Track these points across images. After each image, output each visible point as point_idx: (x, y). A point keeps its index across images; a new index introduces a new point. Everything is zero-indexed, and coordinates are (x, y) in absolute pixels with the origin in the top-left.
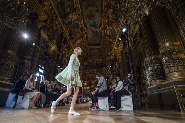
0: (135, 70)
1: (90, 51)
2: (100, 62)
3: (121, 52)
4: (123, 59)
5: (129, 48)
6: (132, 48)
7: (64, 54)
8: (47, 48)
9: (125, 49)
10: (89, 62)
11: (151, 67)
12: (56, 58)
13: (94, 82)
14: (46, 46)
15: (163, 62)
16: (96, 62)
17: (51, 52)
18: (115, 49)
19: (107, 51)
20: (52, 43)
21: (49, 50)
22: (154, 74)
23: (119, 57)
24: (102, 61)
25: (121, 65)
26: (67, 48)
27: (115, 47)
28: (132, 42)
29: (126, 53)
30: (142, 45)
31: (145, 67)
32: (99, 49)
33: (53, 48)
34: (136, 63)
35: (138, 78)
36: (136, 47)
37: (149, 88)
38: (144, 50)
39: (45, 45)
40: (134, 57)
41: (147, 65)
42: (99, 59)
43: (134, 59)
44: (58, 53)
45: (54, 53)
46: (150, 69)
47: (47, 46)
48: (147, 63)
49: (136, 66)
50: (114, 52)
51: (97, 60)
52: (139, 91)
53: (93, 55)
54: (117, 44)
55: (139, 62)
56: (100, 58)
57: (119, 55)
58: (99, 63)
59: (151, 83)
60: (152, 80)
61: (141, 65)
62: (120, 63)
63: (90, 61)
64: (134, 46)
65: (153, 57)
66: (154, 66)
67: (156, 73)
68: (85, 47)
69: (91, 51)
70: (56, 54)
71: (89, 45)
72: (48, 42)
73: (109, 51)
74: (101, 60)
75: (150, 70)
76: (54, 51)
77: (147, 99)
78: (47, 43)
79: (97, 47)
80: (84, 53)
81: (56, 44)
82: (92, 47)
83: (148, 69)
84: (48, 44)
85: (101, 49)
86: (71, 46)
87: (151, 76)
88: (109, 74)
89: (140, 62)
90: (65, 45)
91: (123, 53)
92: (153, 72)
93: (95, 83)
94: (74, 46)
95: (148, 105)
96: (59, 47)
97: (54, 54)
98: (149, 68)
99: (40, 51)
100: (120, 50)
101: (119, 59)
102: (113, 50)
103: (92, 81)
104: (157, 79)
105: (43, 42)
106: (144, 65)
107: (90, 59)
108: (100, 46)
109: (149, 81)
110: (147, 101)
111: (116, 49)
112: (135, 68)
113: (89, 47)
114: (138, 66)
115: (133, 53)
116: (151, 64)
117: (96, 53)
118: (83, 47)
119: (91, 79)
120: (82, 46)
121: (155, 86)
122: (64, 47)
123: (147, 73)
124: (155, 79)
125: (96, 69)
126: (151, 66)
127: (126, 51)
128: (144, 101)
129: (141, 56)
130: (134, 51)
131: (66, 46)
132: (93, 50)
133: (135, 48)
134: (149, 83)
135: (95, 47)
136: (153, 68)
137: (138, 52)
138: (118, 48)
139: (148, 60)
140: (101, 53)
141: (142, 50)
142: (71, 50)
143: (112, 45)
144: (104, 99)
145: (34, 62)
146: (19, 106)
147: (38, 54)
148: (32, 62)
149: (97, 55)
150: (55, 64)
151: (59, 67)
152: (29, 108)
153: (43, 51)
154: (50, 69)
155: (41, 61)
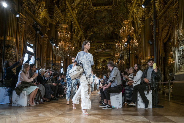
0: (161, 48)
1: (95, 14)
2: (111, 32)
3: (143, 18)
4: (144, 28)
5: (155, 11)
6: (160, 12)
7: (59, 22)
8: (34, 14)
9: (148, 13)
10: (94, 32)
12: (48, 29)
13: (102, 60)
16: (104, 32)
17: (41, 20)
18: (133, 11)
19: (122, 14)
20: (40, 6)
21: (37, 17)
23: (139, 25)
24: (114, 29)
25: (141, 37)
26: (62, 12)
27: (134, 8)
28: (161, 3)
29: (150, 18)
30: (176, 9)
31: (176, 44)
32: (109, 11)
33: (43, 13)
34: (164, 35)
35: (164, 57)
36: (166, 11)
37: (176, 74)
38: (177, 17)
39: (31, 11)
40: (161, 26)
41: (179, 41)
42: (109, 27)
43: (160, 30)
44: (51, 21)
45: (44, 21)
47: (34, 12)
48: (179, 38)
49: (163, 41)
50: (132, 16)
51: (106, 28)
53: (100, 21)
54: (137, 4)
55: (167, 35)
56: (111, 26)
57: (139, 22)
58: (109, 32)
59: (180, 68)
60: (183, 64)
61: (169, 39)
62: (140, 34)
63: (95, 30)
64: (163, 9)
68: (88, 8)
69: (98, 15)
70: (48, 23)
71: (94, 5)
72: (34, 6)
73: (124, 14)
74: (112, 29)
75: (181, 49)
76: (45, 18)
77: (172, 89)
78: (33, 7)
79: (107, 7)
80: (88, 18)
81: (46, 7)
82: (99, 7)
83: (178, 48)
84: (35, 8)
86: (67, 9)
87: (182, 58)
89: (169, 34)
90: (58, 7)
91: (145, 19)
93: (103, 62)
94: (71, 7)
95: (171, 96)
96: (51, 12)
97: (44, 24)
98: (181, 47)
99: (25, 20)
100: (141, 14)
101: (139, 29)
102: (131, 12)
103: (98, 59)
105: (26, 6)
106: (174, 40)
107: (96, 27)
108: (111, 7)
109: (177, 64)
110: (171, 91)
111: (135, 11)
112: (161, 44)
113: (95, 8)
114: (165, 41)
115: (161, 21)
117: (105, 17)
118: (86, 8)
119: (97, 56)
120: (85, 7)
122: (57, 10)
123: (177, 52)
125: (105, 42)
127: (151, 17)
128: (167, 90)
130: (163, 17)
131: (60, 10)
132: (101, 12)
133: (164, 13)
134: (177, 66)
135: (103, 7)
137: (168, 19)
138: (138, 9)
139: (181, 34)
140: (112, 17)
141: (175, 17)
142: (68, 16)
143: (129, 5)
144: (117, 95)
145: (20, 39)
146: (16, 104)
147: (23, 26)
148: (16, 39)
149: (107, 20)
150: (47, 38)
151: (54, 45)
152: (27, 106)
153: (29, 20)
154: (41, 46)
155: (28, 36)
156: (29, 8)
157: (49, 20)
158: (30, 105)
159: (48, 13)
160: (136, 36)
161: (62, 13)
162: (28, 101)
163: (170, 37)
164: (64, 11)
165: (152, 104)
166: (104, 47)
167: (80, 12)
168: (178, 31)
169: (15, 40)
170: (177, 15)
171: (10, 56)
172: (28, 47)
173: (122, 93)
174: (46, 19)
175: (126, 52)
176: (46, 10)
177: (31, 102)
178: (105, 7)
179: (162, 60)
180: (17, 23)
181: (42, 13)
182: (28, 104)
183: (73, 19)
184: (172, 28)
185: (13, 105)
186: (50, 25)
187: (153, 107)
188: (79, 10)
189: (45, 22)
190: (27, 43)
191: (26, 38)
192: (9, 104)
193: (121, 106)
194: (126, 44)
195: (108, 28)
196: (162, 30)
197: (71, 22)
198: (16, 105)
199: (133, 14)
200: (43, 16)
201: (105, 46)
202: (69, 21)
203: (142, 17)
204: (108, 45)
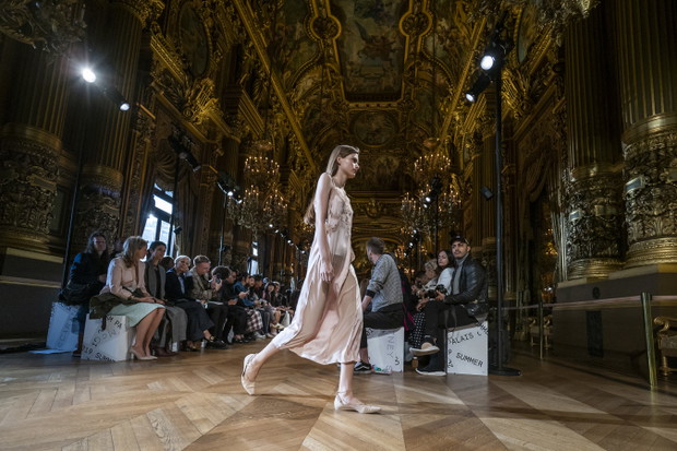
0: (522, 215)
1: (353, 122)
2: (393, 170)
3: (477, 136)
4: (479, 163)
6: (521, 122)
7: (250, 135)
8: (180, 110)
9: (491, 123)
11: (579, 210)
12: (219, 151)
14: (174, 104)
15: (629, 195)
16: (375, 171)
17: (199, 127)
18: (453, 119)
20: (198, 91)
21: (188, 119)
22: (585, 236)
23: (467, 155)
24: (402, 164)
25: (471, 187)
26: (260, 109)
27: (456, 110)
28: (522, 98)
30: (560, 114)
31: (560, 205)
32: (390, 116)
33: (206, 110)
34: (530, 182)
35: (530, 242)
36: (536, 118)
37: (561, 285)
38: (564, 136)
39: (172, 101)
40: (522, 159)
41: (567, 197)
42: (390, 158)
43: (521, 169)
44: (227, 131)
45: (209, 132)
46: (575, 215)
47: (181, 105)
48: (567, 190)
49: (528, 197)
50: (451, 131)
51: (382, 159)
52: (527, 292)
53: (367, 141)
55: (539, 182)
56: (394, 155)
57: (468, 146)
58: (388, 171)
59: (570, 271)
60: (578, 258)
61: (545, 193)
62: (469, 179)
64: (527, 114)
65: (595, 169)
66: (593, 207)
67: (594, 234)
68: (333, 106)
69: (359, 124)
70: (219, 137)
71: (351, 97)
72: (181, 88)
74: (396, 162)
75: (573, 220)
76: (211, 123)
77: (548, 325)
78: (180, 92)
79: (383, 104)
80: (331, 132)
81: (216, 94)
82: (362, 104)
83: (567, 216)
84: (184, 94)
85: (400, 113)
86: (276, 103)
87: (575, 243)
88: (421, 228)
89: (543, 181)
90: (252, 97)
91: (483, 139)
92: (584, 228)
94: (288, 99)
95: (547, 346)
96: (229, 106)
97: (208, 137)
98: (573, 213)
99: (154, 125)
100: (473, 125)
101: (466, 164)
102: (448, 121)
104: (594, 256)
105: (160, 86)
106: (556, 196)
108: (394, 104)
109: (564, 259)
110: (546, 332)
111: (457, 118)
112: (523, 206)
113: (352, 105)
114: (534, 196)
115: (522, 145)
116: (583, 198)
117: (377, 131)
118: (328, 102)
120: (324, 101)
121: (583, 281)
122: (248, 107)
123: (562, 227)
124: (587, 257)
125: (376, 197)
126: (582, 206)
128: (535, 330)
129: (551, 160)
130: (528, 136)
131: (255, 104)
132: (369, 116)
133: (531, 125)
134: (564, 265)
135: (373, 105)
136: (587, 214)
137: (542, 140)
138: (465, 114)
139: (573, 180)
140: (397, 132)
141: (559, 135)
142: (279, 120)
143: (442, 101)
144: (391, 335)
145: (134, 174)
146: (94, 353)
147: (147, 140)
148: (124, 174)
149: (383, 140)
150: (215, 178)
151: (230, 194)
152: (129, 360)
153: (164, 124)
154: (196, 198)
155: (161, 167)
156: (168, 94)
157: (224, 130)
158: (136, 359)
159: (222, 109)
160: (458, 183)
161: (260, 113)
162: (130, 347)
163: (545, 186)
164: (266, 108)
165: (489, 365)
166: (374, 210)
167: (311, 114)
168: (567, 173)
169: (118, 176)
170: (562, 131)
171: (101, 219)
172: (156, 198)
173: (402, 329)
174: (216, 126)
175: (430, 223)
176: (216, 100)
177: (141, 349)
178: (378, 105)
179: (524, 248)
180: (130, 133)
181: (202, 108)
182: (129, 353)
183: (292, 132)
184: (552, 165)
185: (84, 356)
186: (226, 142)
187: (489, 373)
188: (309, 108)
189: (211, 134)
190: (156, 186)
191: (155, 172)
192: (75, 352)
193: (400, 368)
194: (428, 199)
195: (387, 160)
196: (525, 170)
197: (287, 139)
198: (93, 357)
199: (454, 125)
200: (205, 116)
201: (377, 207)
202: (279, 135)
203: (476, 134)
204: (385, 206)
